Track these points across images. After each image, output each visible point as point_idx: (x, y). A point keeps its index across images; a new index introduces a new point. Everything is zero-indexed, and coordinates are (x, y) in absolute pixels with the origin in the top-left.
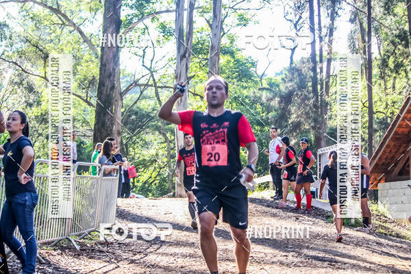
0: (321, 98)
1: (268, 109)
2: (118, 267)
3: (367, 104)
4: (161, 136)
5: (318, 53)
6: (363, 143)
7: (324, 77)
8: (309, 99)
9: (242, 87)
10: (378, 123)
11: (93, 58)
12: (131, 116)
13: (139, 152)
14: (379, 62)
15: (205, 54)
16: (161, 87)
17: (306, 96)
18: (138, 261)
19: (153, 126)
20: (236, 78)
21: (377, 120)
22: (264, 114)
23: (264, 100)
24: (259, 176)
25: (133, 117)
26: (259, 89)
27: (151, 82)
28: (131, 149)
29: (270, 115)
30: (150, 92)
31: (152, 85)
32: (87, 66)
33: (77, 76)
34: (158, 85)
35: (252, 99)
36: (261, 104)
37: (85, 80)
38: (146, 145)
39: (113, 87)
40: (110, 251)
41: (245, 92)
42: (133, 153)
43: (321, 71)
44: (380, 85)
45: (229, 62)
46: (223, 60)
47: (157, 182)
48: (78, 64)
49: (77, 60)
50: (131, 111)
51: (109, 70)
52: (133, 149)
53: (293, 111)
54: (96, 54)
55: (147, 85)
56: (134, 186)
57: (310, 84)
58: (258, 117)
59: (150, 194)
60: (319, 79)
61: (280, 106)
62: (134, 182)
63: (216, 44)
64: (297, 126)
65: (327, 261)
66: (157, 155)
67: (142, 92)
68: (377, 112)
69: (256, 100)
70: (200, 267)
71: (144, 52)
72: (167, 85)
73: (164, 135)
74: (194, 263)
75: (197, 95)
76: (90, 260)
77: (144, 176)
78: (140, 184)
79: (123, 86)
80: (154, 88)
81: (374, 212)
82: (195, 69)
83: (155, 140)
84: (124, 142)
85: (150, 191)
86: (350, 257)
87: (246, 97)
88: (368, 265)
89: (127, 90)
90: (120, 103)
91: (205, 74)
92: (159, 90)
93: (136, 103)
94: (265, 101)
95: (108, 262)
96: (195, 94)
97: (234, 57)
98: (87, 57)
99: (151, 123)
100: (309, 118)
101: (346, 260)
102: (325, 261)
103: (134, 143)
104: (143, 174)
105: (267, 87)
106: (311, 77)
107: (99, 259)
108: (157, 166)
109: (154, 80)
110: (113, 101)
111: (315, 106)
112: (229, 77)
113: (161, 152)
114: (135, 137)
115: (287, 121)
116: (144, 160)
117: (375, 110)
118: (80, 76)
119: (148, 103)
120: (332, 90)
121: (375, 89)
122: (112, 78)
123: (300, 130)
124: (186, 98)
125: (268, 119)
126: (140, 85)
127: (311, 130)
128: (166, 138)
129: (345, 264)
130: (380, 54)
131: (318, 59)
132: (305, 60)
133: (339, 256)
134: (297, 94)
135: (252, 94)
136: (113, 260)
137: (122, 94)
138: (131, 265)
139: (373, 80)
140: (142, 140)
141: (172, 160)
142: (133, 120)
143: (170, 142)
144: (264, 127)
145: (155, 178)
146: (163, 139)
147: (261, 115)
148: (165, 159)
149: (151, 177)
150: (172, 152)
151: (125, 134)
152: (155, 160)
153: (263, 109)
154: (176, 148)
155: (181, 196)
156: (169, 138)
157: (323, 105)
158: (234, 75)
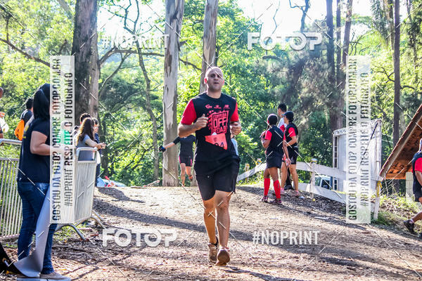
0: (338, 69)
1: (275, 81)
2: (97, 268)
3: (393, 77)
4: (146, 113)
5: (335, 15)
6: (388, 123)
7: (342, 43)
8: (323, 70)
9: (243, 54)
10: (407, 99)
11: (66, 19)
12: (110, 89)
13: (119, 131)
14: (409, 27)
15: (199, 15)
16: (147, 54)
17: (319, 66)
18: (120, 262)
19: (136, 100)
20: (236, 44)
21: (405, 97)
22: (269, 88)
23: (269, 69)
25: (113, 89)
26: (264, 58)
27: (134, 48)
28: (109, 128)
29: (277, 89)
30: (133, 59)
31: (135, 52)
32: (58, 28)
33: (45, 40)
34: (142, 51)
35: (256, 69)
36: (266, 76)
37: (55, 44)
38: (128, 123)
39: (89, 54)
40: (86, 249)
41: (247, 61)
42: (112, 133)
43: (339, 37)
44: (409, 54)
45: (227, 25)
46: (221, 22)
47: (140, 167)
48: (47, 26)
49: (46, 20)
50: (110, 83)
51: (84, 32)
52: (112, 127)
53: (304, 84)
54: (69, 13)
55: (130, 51)
56: (113, 172)
57: (325, 52)
58: (262, 91)
59: (132, 182)
60: (335, 46)
61: (289, 78)
62: (112, 169)
63: (212, 3)
64: (308, 102)
65: (345, 264)
66: (141, 135)
67: (123, 60)
68: (405, 87)
69: (260, 71)
70: (194, 270)
71: (126, 11)
72: (154, 52)
73: (150, 111)
74: (187, 265)
75: (189, 64)
76: (63, 261)
77: (125, 160)
78: (120, 170)
79: (101, 53)
80: (137, 55)
81: (402, 206)
82: (186, 32)
83: (139, 117)
84: (102, 118)
85: (132, 178)
86: (373, 260)
87: (248, 67)
88: (395, 271)
89: (106, 57)
90: (97, 72)
91: (199, 40)
92: (144, 57)
93: (116, 72)
94: (271, 72)
95: (84, 263)
96: (187, 63)
97: (234, 19)
98: (58, 17)
99: (133, 97)
100: (323, 92)
101: (368, 264)
102: (343, 264)
103: (114, 121)
104: (124, 158)
105: (273, 54)
106: (326, 44)
107: (73, 259)
108: (140, 148)
109: (138, 46)
110: (90, 70)
111: (331, 78)
112: (227, 43)
113: (145, 132)
114: (114, 114)
115: (296, 96)
116: (126, 141)
117: (402, 85)
118: (49, 40)
119: (131, 73)
121: (403, 59)
122: (88, 42)
123: (312, 107)
124: (176, 68)
125: (274, 93)
126: (121, 52)
127: (326, 107)
128: (152, 115)
129: (367, 268)
130: (410, 17)
131: (335, 22)
132: (319, 24)
133: (360, 258)
134: (309, 64)
135: (254, 64)
136: (89, 261)
137: (99, 62)
138: (111, 267)
139: (401, 48)
140: (123, 117)
141: (158, 141)
142: (112, 93)
143: (157, 120)
144: (268, 103)
145: (138, 162)
146: (148, 117)
147: (266, 88)
148: (151, 141)
149: (133, 161)
150: (158, 131)
151: (103, 110)
152: (139, 142)
153: (267, 82)
154: (164, 127)
155: (169, 185)
156: (155, 115)
157: (341, 77)
158: (234, 41)
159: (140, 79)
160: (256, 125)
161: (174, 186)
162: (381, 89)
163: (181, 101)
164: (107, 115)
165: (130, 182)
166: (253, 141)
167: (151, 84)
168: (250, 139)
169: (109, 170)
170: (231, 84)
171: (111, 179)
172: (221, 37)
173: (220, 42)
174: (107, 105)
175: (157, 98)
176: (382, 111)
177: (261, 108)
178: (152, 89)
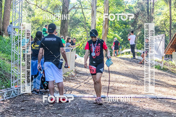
3: (169, 17)
6: (168, 33)
7: (152, 6)
9: (118, 9)
17: (144, 14)
25: (72, 21)
26: (125, 10)
27: (80, 7)
31: (80, 8)
34: (83, 8)
37: (53, 6)
38: (78, 32)
43: (151, 4)
47: (82, 48)
50: (72, 18)
52: (72, 34)
55: (78, 8)
57: (146, 9)
60: (149, 7)
64: (141, 26)
66: (82, 36)
67: (76, 11)
68: (174, 20)
72: (87, 8)
73: (85, 28)
82: (98, 1)
85: (80, 52)
89: (70, 10)
91: (103, 4)
92: (83, 10)
93: (74, 15)
96: (98, 12)
99: (80, 24)
103: (73, 32)
105: (128, 8)
108: (82, 41)
109: (81, 6)
111: (148, 18)
113: (84, 36)
114: (73, 29)
115: (136, 24)
116: (77, 39)
117: (172, 19)
120: (155, 11)
126: (75, 8)
140: (76, 30)
144: (126, 25)
145: (81, 46)
146: (85, 30)
148: (86, 38)
152: (82, 39)
157: (151, 17)
158: (115, 4)
159: (82, 17)
160: (122, 33)
162: (166, 21)
164: (71, 30)
166: (121, 39)
168: (121, 38)
172: (110, 3)
173: (110, 5)
174: (70, 26)
175: (88, 24)
176: (166, 28)
177: (124, 27)
178: (86, 20)
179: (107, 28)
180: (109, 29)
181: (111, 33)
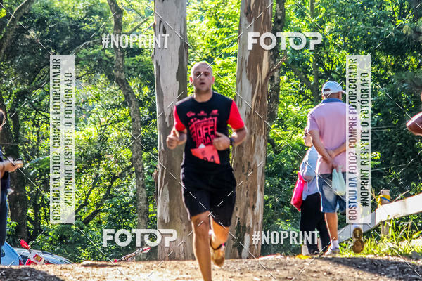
4: (114, 88)
12: (25, 31)
19: (89, 58)
22: (406, 21)
24: (393, 198)
25: (33, 34)
28: (28, 125)
42: (34, 137)
56: (38, 229)
58: (388, 30)
59: (85, 253)
62: (36, 222)
66: (103, 140)
73: (123, 84)
83: (98, 98)
85: (84, 243)
108: (102, 171)
113: (113, 133)
114: (38, 92)
128: (128, 93)
141: (145, 155)
142: (32, 41)
143: (141, 103)
144: (404, 58)
145: (98, 205)
146: (120, 96)
147: (398, 22)
148: (126, 154)
149: (86, 203)
150: (144, 131)
151: (11, 82)
152: (99, 157)
153: (402, 6)
154: (158, 121)
155: (172, 257)
156: (136, 91)
159: (99, 8)
161: (186, 258)
163: (197, 58)
164: (22, 95)
165: (79, 253)
167: (125, 18)
169: (29, 225)
170: (314, 15)
171: (35, 247)
175: (139, 51)
177: (386, 69)
178: (128, 29)
179: (270, 77)
180: (287, 87)
181: (294, 109)
